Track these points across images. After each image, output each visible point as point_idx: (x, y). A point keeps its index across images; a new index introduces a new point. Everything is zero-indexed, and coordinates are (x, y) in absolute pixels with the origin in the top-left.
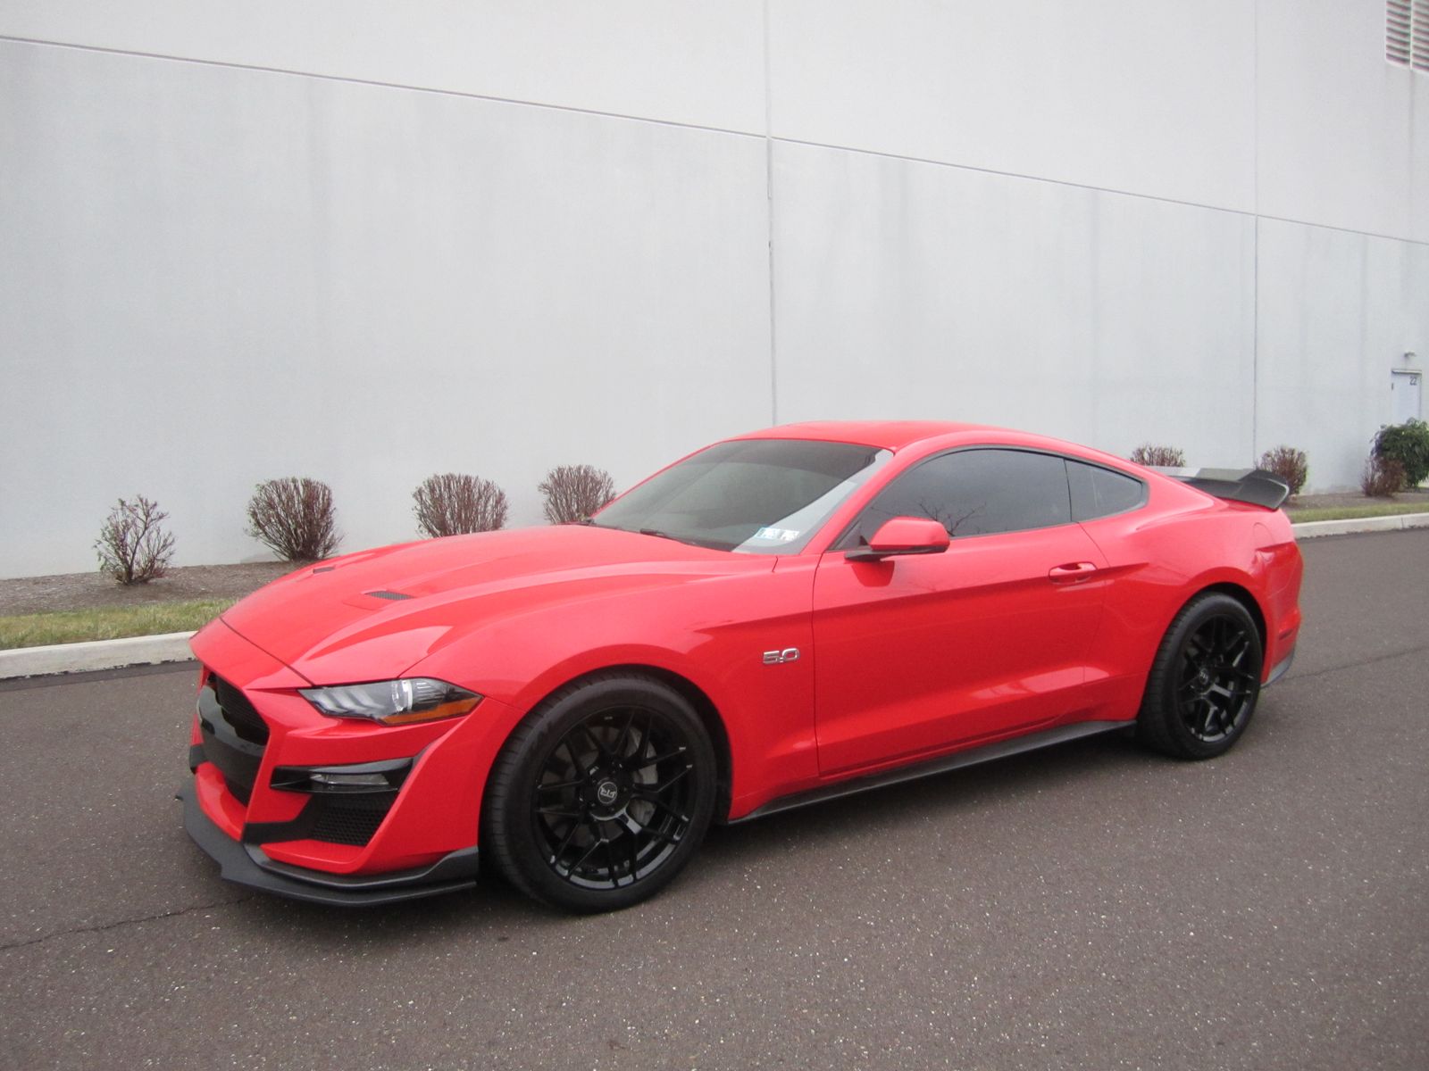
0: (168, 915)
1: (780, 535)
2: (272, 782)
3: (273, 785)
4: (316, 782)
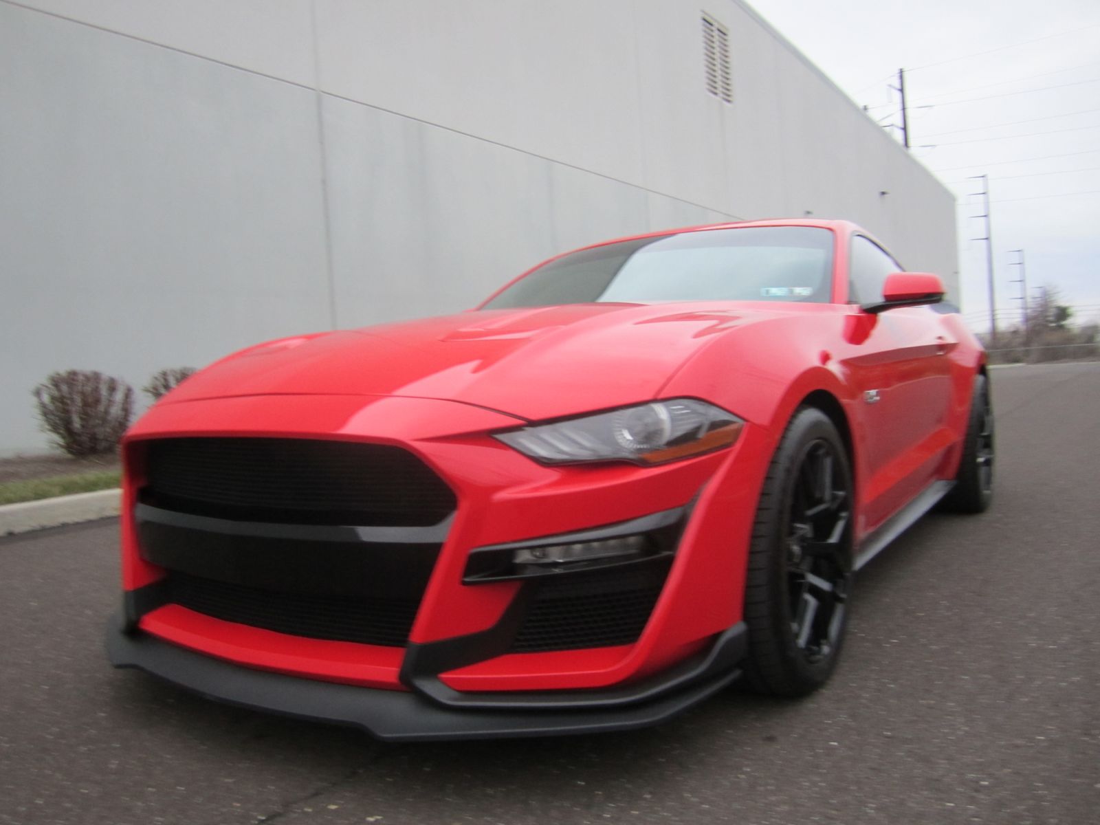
0: (264, 822)
1: (791, 292)
2: (465, 575)
3: (467, 580)
4: (524, 566)
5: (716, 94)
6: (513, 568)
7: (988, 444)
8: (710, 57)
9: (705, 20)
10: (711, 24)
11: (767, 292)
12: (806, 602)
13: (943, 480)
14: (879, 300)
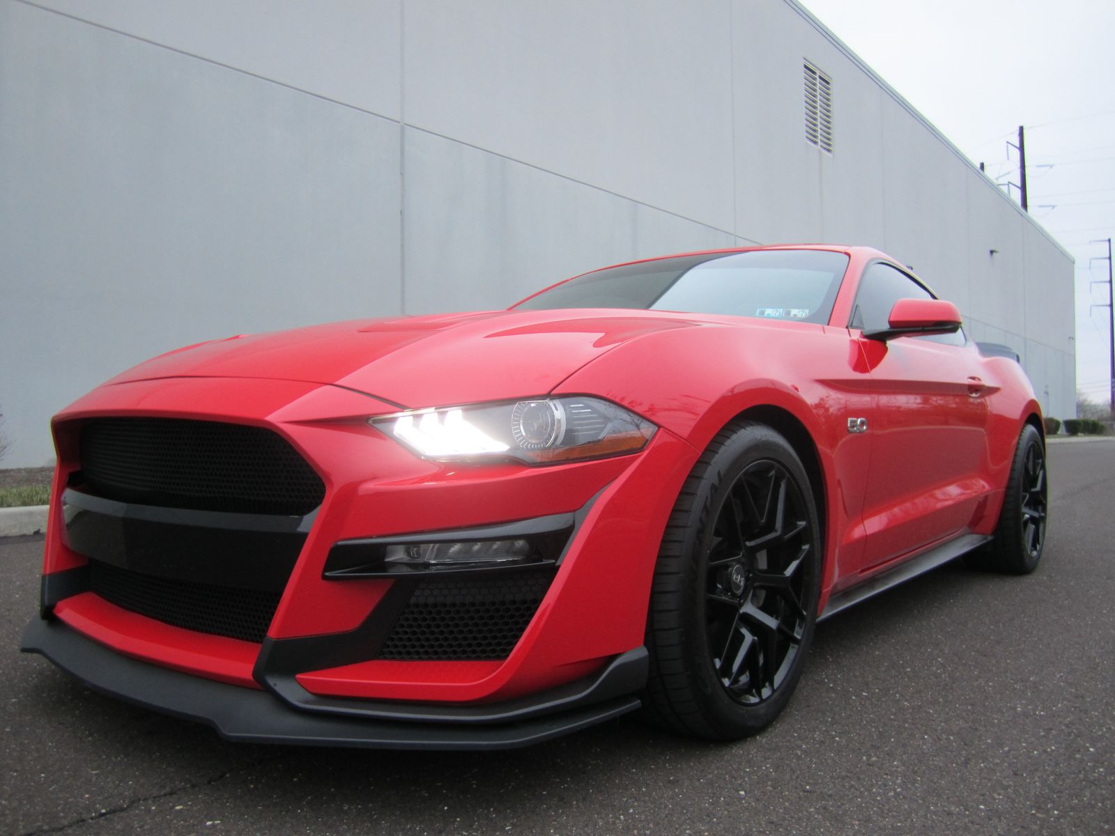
0: (103, 815)
1: (788, 313)
2: (326, 569)
3: (327, 574)
4: (394, 564)
5: (815, 143)
6: (384, 566)
7: (1039, 501)
8: (812, 105)
9: (806, 67)
10: (814, 73)
11: (762, 313)
12: (743, 637)
13: (976, 533)
14: (885, 327)
